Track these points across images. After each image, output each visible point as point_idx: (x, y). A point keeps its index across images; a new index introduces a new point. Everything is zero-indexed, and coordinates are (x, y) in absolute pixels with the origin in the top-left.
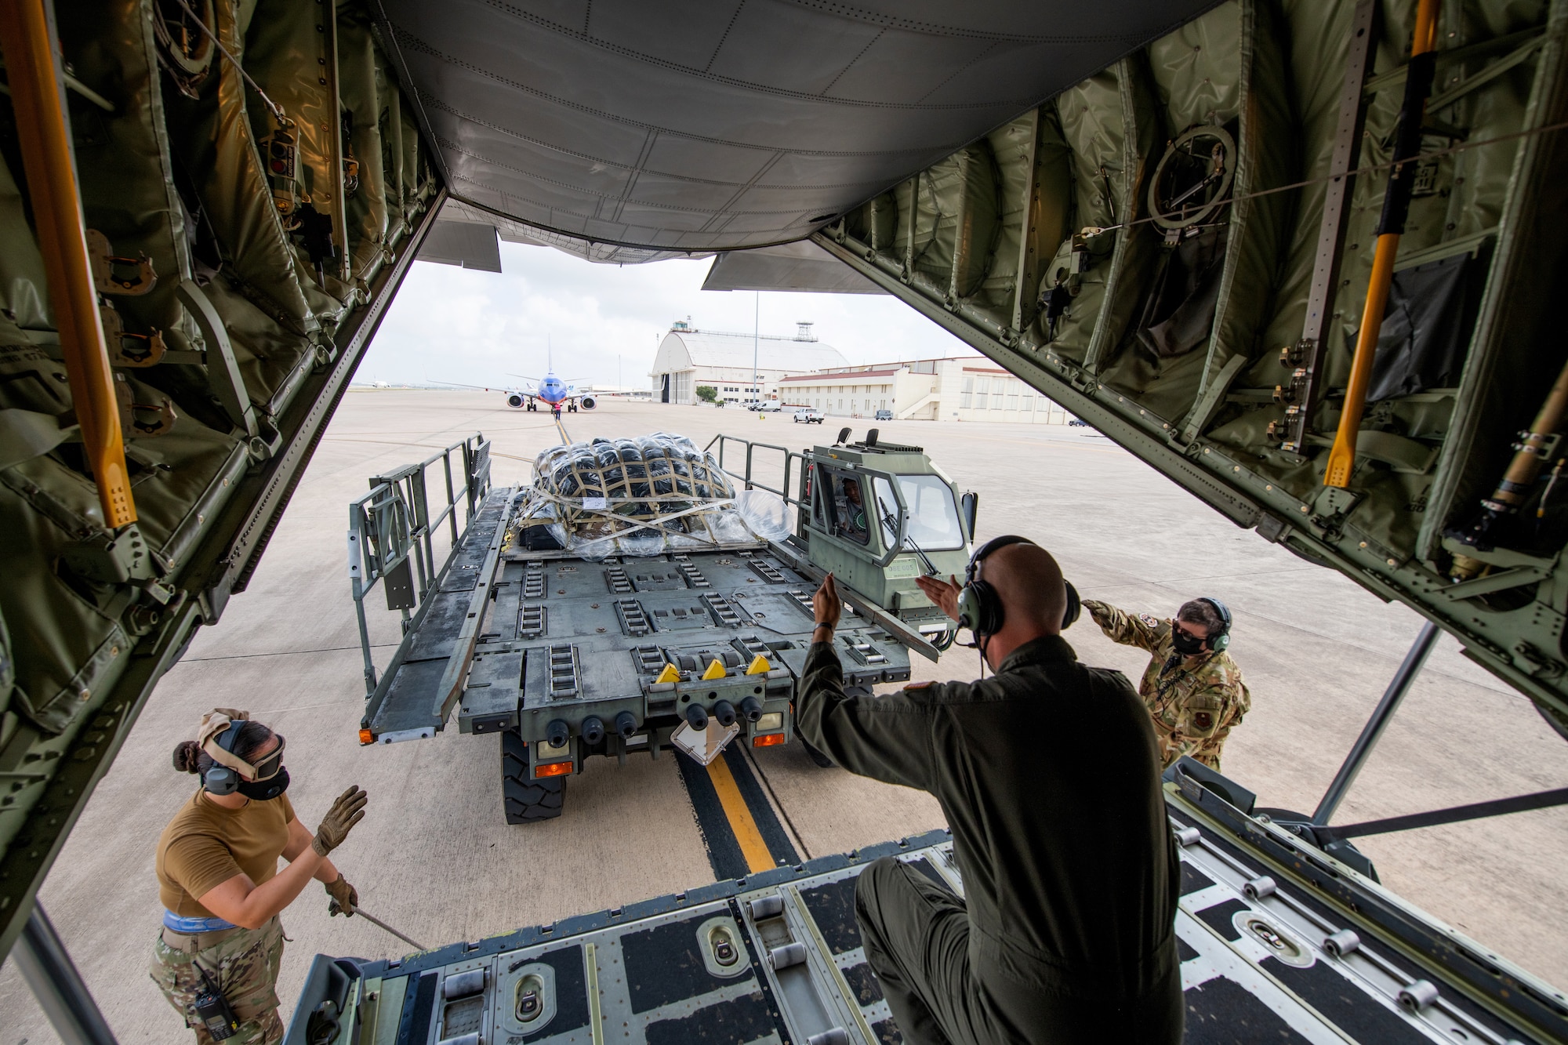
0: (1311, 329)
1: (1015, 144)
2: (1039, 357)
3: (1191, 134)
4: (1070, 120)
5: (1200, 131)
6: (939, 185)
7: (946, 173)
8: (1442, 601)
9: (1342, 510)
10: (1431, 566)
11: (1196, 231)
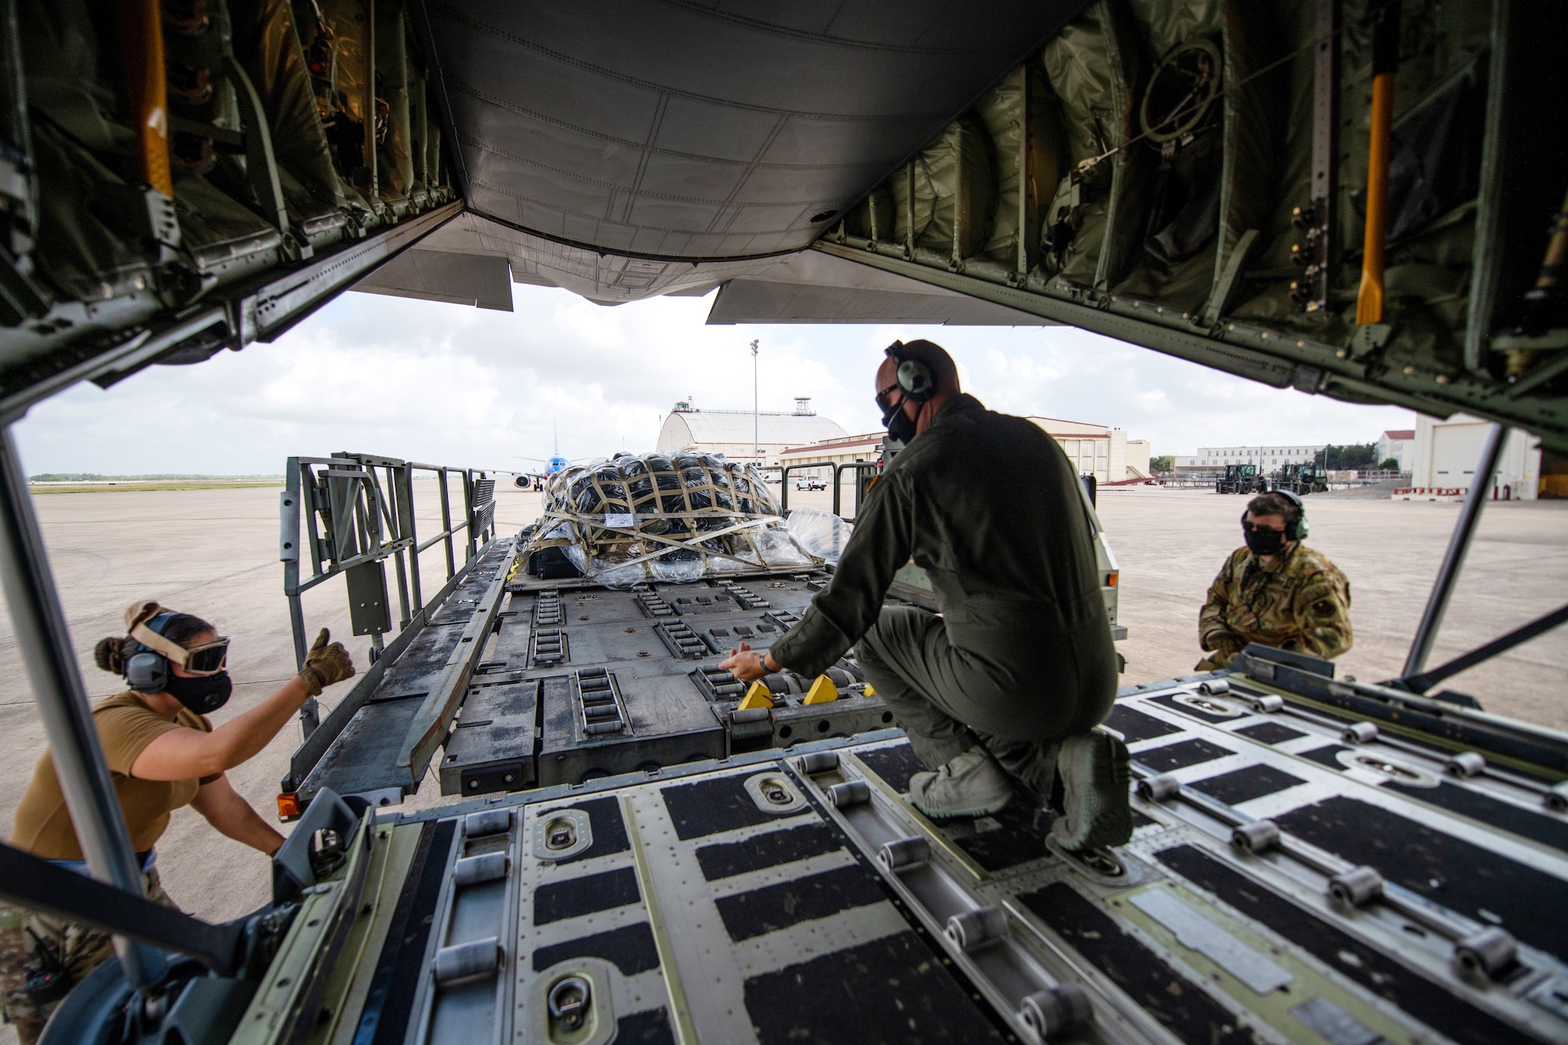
0: (1319, 189)
1: (1004, 112)
2: (1049, 289)
3: (1176, 53)
4: (1057, 72)
5: (1183, 48)
6: (934, 169)
7: (940, 155)
8: (1502, 402)
9: (1380, 343)
10: (1484, 373)
11: (1191, 138)
